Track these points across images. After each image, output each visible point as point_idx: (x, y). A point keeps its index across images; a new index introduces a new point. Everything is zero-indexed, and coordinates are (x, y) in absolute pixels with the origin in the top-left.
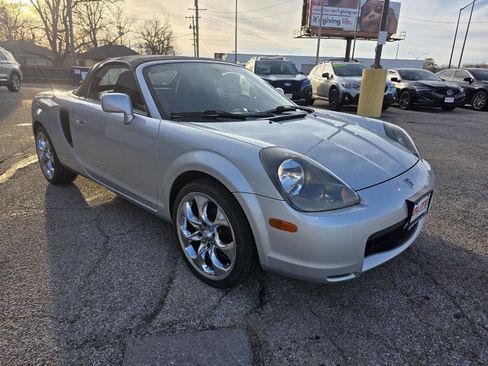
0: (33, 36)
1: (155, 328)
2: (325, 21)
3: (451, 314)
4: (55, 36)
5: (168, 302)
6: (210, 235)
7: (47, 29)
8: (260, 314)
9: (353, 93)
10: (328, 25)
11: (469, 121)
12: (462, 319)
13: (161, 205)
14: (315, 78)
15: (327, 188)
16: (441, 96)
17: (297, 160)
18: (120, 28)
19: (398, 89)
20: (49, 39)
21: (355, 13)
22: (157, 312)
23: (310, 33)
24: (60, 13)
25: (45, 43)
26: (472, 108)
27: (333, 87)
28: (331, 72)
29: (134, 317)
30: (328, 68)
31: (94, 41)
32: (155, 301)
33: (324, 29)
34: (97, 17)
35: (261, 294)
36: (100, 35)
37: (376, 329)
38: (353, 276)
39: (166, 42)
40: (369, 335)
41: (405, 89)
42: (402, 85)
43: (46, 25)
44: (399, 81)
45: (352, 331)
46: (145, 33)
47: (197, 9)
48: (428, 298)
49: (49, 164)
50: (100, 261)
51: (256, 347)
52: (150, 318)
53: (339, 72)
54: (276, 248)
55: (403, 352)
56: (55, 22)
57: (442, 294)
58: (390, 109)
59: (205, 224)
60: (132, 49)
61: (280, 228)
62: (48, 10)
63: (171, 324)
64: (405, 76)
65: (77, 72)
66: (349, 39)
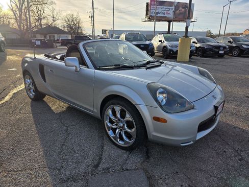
0: (9, 22)
1: (100, 171)
2: (157, 13)
3: (237, 159)
4: (21, 23)
5: (103, 158)
6: (122, 125)
7: (16, 19)
8: (148, 162)
9: (175, 50)
10: (159, 15)
11: (232, 62)
12: (242, 161)
13: (95, 110)
14: (155, 42)
15: (179, 101)
16: (217, 50)
17: (163, 88)
18: (53, 17)
19: (196, 47)
20: (18, 24)
21: (172, 9)
22: (99, 163)
23: (150, 19)
24: (23, 11)
25: (15, 26)
26: (232, 56)
27: (165, 47)
28: (163, 39)
29: (88, 166)
30: (162, 37)
31: (41, 25)
32: (97, 158)
33: (157, 17)
34: (42, 12)
35: (147, 153)
36: (44, 22)
37: (203, 167)
38: (192, 142)
39: (77, 24)
40: (201, 170)
41: (199, 47)
42: (198, 45)
43: (16, 17)
44: (196, 43)
45: (193, 168)
46: (67, 20)
47: (93, 8)
48: (225, 152)
49: (32, 90)
50: (66, 139)
51: (149, 178)
52: (97, 166)
53: (167, 39)
54: (156, 130)
55: (218, 178)
56: (21, 15)
57: (231, 149)
58: (193, 57)
59: (119, 120)
60: (60, 28)
61: (159, 121)
62: (17, 9)
63: (107, 169)
64: (199, 41)
65: (33, 41)
66: (169, 22)
